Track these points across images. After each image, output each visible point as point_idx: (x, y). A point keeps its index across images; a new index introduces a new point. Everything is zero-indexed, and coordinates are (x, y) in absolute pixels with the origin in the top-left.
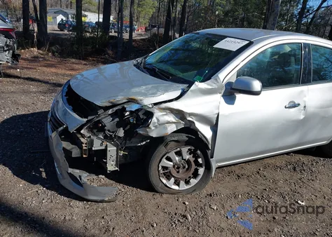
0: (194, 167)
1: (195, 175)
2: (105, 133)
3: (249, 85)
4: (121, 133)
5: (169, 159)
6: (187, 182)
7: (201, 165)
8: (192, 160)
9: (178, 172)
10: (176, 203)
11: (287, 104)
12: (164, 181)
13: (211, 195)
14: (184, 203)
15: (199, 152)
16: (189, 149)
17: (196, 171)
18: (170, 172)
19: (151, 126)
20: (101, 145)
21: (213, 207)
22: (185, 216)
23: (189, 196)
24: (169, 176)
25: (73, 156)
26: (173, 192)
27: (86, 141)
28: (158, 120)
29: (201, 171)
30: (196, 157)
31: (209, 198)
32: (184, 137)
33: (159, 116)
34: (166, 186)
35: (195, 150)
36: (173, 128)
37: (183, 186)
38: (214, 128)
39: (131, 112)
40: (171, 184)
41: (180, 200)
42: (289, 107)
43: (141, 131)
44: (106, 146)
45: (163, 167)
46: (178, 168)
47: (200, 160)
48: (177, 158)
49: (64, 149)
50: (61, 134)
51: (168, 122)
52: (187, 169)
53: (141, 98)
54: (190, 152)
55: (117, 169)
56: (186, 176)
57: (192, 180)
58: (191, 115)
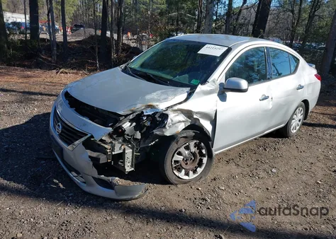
0: (199, 157)
1: (200, 164)
2: (124, 137)
3: (238, 84)
4: (138, 135)
5: (180, 154)
6: (195, 172)
7: (204, 156)
8: (197, 152)
9: (186, 164)
10: (191, 191)
11: (260, 97)
12: (177, 174)
13: (215, 180)
14: (198, 189)
15: (202, 144)
16: (195, 143)
17: (201, 161)
18: (181, 165)
19: (167, 126)
20: (120, 148)
21: (221, 188)
22: (204, 199)
23: (198, 183)
24: (179, 168)
25: (101, 162)
26: (185, 182)
27: (110, 147)
28: (172, 121)
29: (205, 160)
30: (200, 148)
31: (214, 182)
32: (191, 133)
33: (173, 117)
34: (179, 177)
35: (200, 143)
36: (182, 126)
37: (192, 176)
38: (214, 122)
39: (148, 116)
40: (182, 175)
41: (193, 187)
42: (263, 100)
43: (157, 132)
44: (124, 150)
45: (175, 161)
46: (186, 161)
47: (204, 151)
48: (187, 152)
49: (90, 157)
50: (84, 143)
51: (180, 122)
52: (193, 161)
53: (157, 103)
54: (196, 145)
55: (133, 169)
56: (192, 167)
57: (198, 169)
58: (197, 113)
